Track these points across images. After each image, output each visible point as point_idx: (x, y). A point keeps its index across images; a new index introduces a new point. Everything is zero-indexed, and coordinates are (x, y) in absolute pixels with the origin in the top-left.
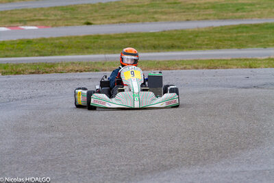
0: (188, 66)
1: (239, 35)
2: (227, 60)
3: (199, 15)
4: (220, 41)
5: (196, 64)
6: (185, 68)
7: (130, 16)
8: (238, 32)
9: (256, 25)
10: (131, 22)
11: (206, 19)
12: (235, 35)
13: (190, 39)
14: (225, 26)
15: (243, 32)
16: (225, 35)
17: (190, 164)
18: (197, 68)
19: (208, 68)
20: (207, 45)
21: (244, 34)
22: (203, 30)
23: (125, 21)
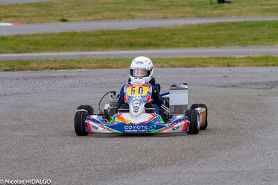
0: (165, 65)
1: (217, 33)
2: (205, 59)
3: (176, 12)
4: (198, 39)
5: (173, 63)
6: (162, 67)
7: (107, 13)
8: (217, 30)
9: (234, 23)
10: (107, 19)
11: (184, 17)
12: (213, 33)
13: (167, 37)
14: (203, 24)
15: (221, 30)
16: (203, 34)
17: (166, 163)
18: (174, 67)
19: (185, 66)
20: (185, 42)
21: (222, 32)
22: (181, 28)
23: (101, 18)
